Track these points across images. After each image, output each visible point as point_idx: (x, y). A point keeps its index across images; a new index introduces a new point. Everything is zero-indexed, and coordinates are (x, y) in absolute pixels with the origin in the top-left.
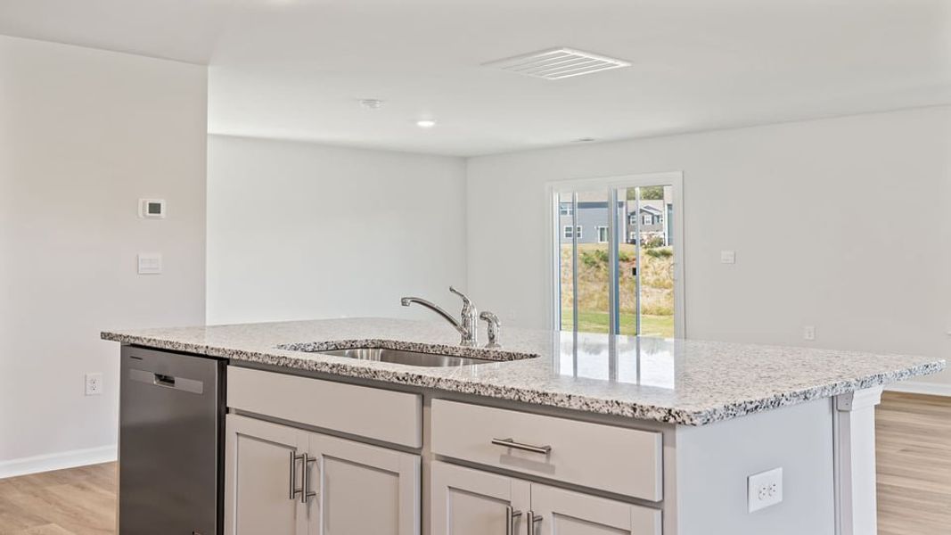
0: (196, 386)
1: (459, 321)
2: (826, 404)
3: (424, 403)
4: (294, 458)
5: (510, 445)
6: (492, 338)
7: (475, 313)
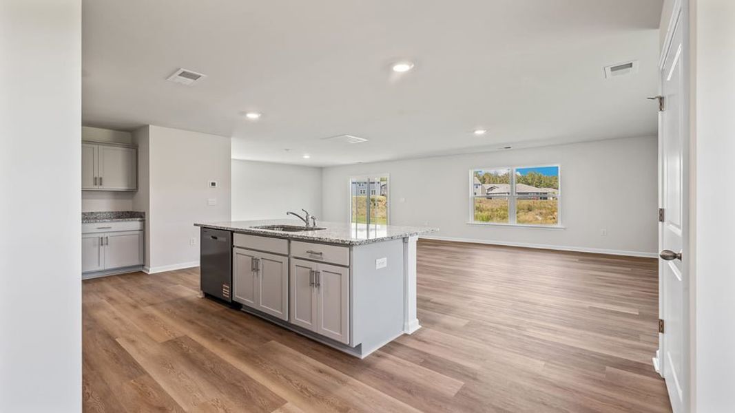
0: (224, 239)
1: (305, 219)
2: (401, 240)
3: (289, 242)
4: (253, 259)
5: (312, 253)
6: (314, 224)
7: (310, 217)
